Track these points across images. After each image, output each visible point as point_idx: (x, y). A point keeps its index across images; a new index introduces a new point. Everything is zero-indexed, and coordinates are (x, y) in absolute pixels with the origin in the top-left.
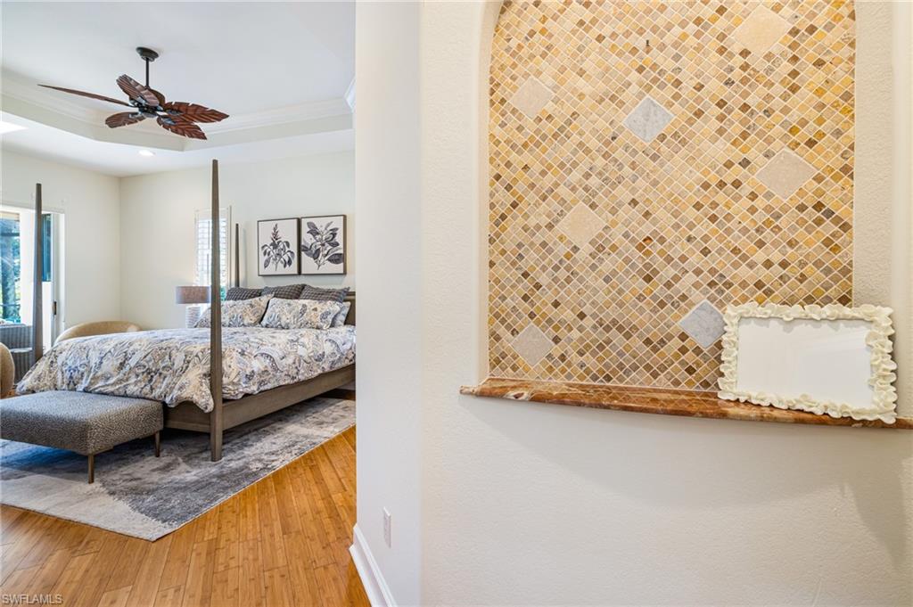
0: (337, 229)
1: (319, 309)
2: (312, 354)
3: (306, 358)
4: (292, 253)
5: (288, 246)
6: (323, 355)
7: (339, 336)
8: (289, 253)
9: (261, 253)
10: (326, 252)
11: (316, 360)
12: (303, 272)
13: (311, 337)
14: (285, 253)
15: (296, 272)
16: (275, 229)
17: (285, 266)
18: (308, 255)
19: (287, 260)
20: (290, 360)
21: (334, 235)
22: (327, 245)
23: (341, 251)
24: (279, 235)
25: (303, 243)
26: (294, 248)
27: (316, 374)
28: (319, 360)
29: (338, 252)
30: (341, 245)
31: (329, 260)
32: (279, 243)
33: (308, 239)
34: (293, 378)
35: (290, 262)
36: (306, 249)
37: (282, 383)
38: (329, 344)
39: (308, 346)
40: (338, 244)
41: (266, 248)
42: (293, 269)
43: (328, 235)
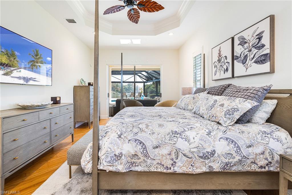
0: (262, 32)
1: (225, 106)
2: (195, 150)
3: (186, 152)
4: (228, 63)
5: (226, 59)
6: (213, 153)
7: (244, 136)
8: (227, 64)
9: (213, 67)
10: (252, 56)
11: (201, 157)
12: (235, 76)
13: (201, 132)
14: (225, 64)
15: (231, 76)
16: (219, 50)
17: (224, 73)
18: (238, 62)
19: (225, 69)
20: (164, 151)
21: (260, 39)
22: (253, 49)
23: (268, 51)
24: (222, 53)
25: (235, 54)
26: (230, 60)
27: (199, 171)
28: (205, 157)
29: (265, 53)
30: (268, 46)
31: (256, 62)
32: (221, 58)
33: (239, 50)
34: (167, 168)
35: (227, 70)
36: (237, 58)
37: (153, 169)
38: (224, 142)
39: (192, 140)
40: (263, 46)
41: (215, 63)
42: (229, 74)
43: (255, 41)
